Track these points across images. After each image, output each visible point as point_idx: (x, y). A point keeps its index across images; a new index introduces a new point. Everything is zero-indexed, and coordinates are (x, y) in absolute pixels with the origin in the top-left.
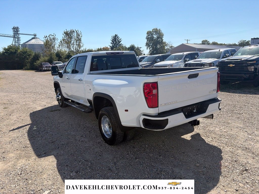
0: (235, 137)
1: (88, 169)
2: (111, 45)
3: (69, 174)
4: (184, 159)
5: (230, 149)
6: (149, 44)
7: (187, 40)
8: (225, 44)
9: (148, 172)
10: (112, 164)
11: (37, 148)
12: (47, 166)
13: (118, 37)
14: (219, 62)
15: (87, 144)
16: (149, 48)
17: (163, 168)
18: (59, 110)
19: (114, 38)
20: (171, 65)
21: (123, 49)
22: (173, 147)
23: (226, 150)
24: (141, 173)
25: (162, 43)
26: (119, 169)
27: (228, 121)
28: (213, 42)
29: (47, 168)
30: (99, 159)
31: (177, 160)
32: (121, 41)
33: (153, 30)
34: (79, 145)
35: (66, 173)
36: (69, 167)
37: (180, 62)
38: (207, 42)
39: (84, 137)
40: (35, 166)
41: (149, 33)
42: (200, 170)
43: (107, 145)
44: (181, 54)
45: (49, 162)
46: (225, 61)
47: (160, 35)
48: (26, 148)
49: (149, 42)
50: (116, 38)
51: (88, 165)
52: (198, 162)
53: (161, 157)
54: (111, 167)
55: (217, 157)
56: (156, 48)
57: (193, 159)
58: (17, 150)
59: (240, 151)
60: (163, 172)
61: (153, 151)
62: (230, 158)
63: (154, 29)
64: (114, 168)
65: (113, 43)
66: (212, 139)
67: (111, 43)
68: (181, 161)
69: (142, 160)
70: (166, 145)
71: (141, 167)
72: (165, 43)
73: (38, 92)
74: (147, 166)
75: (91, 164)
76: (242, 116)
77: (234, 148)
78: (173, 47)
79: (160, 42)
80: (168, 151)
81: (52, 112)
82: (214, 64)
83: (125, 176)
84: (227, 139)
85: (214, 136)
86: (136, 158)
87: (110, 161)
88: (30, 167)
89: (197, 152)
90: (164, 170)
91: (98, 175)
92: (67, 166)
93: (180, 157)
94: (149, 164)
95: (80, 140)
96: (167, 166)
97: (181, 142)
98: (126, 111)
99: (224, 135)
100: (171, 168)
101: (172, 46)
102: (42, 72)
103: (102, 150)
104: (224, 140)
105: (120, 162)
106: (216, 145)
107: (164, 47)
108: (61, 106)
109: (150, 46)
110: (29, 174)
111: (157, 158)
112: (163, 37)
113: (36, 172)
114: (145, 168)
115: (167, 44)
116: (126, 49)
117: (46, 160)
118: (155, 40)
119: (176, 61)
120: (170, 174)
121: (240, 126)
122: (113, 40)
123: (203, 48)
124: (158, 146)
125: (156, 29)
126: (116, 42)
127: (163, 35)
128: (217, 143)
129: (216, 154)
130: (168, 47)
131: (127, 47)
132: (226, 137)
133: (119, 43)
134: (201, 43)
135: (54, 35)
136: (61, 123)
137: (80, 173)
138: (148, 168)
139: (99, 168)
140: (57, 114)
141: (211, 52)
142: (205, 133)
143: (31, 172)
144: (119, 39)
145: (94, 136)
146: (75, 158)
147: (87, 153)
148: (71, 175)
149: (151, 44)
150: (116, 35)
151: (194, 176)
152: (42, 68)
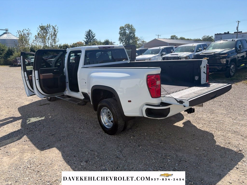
0: (222, 123)
1: (96, 158)
2: (86, 40)
3: (79, 164)
4: (183, 144)
5: (221, 133)
6: (122, 39)
7: (158, 35)
8: (191, 40)
9: (154, 158)
10: (118, 152)
11: (39, 142)
12: (55, 158)
13: (92, 32)
14: (195, 56)
15: (88, 135)
16: (123, 43)
17: (167, 153)
18: (49, 104)
19: (88, 33)
20: (150, 59)
21: (98, 44)
22: (170, 134)
23: (218, 134)
24: (148, 159)
25: (134, 38)
26: (126, 156)
27: (212, 109)
28: (180, 37)
29: (56, 160)
30: (104, 149)
31: (177, 145)
32: (95, 36)
33: (125, 25)
34: (80, 136)
35: (76, 163)
36: (77, 158)
37: (157, 56)
38: (175, 37)
39: (83, 128)
40: (42, 159)
41: (121, 28)
42: (201, 153)
43: (107, 135)
44: (158, 48)
45: (55, 153)
46: (200, 54)
47: (132, 31)
48: (27, 142)
49: (122, 37)
50: (90, 33)
51: (95, 155)
52: (197, 146)
53: (162, 143)
54: (117, 155)
55: (211, 140)
56: (128, 42)
57: (191, 144)
58: (18, 144)
59: (230, 134)
60: (168, 156)
61: (153, 138)
62: (223, 141)
63: (127, 25)
64: (121, 156)
65: (87, 38)
66: (203, 125)
67: (85, 38)
68: (181, 146)
69: (145, 147)
70: (163, 132)
71: (146, 154)
72: (137, 38)
73: (20, 87)
74: (151, 153)
75: (98, 153)
76: (223, 104)
77: (224, 132)
78: (145, 42)
79: (132, 37)
80: (167, 138)
81: (41, 106)
82: (189, 58)
83: (133, 162)
84: (216, 124)
85: (203, 122)
86: (139, 146)
87: (115, 149)
88: (38, 160)
89: (193, 137)
90: (168, 155)
91: (108, 163)
92: (74, 156)
93: (179, 142)
94: (152, 150)
95: (79, 132)
96: (170, 151)
97: (176, 129)
98: (130, 101)
99: (212, 121)
100: (174, 152)
101: (143, 41)
102: (18, 67)
103: (104, 140)
104: (213, 125)
105: (125, 150)
106: (207, 130)
107: (136, 42)
108: (50, 100)
109: (123, 41)
110: (39, 166)
111: (158, 144)
112: (135, 32)
113: (46, 164)
114: (150, 154)
115: (139, 39)
116: (101, 43)
117: (52, 152)
118: (127, 35)
119: (154, 55)
120: (175, 158)
121: (224, 112)
122: (87, 35)
123: (174, 43)
124: (156, 133)
125: (129, 25)
126: (90, 37)
127: (135, 31)
128: (208, 129)
129: (210, 138)
130: (140, 42)
131: (102, 42)
132: (215, 123)
133: (93, 38)
134: (170, 38)
135: (29, 30)
136: (55, 116)
137: (90, 163)
138: (153, 154)
139: (107, 157)
140: (48, 108)
141: (185, 47)
142: (195, 120)
143: (40, 164)
144: (93, 34)
145: (92, 127)
146: (80, 148)
147: (90, 143)
148: (82, 164)
149: (124, 39)
150: (90, 31)
151: (197, 158)
152: (16, 63)
